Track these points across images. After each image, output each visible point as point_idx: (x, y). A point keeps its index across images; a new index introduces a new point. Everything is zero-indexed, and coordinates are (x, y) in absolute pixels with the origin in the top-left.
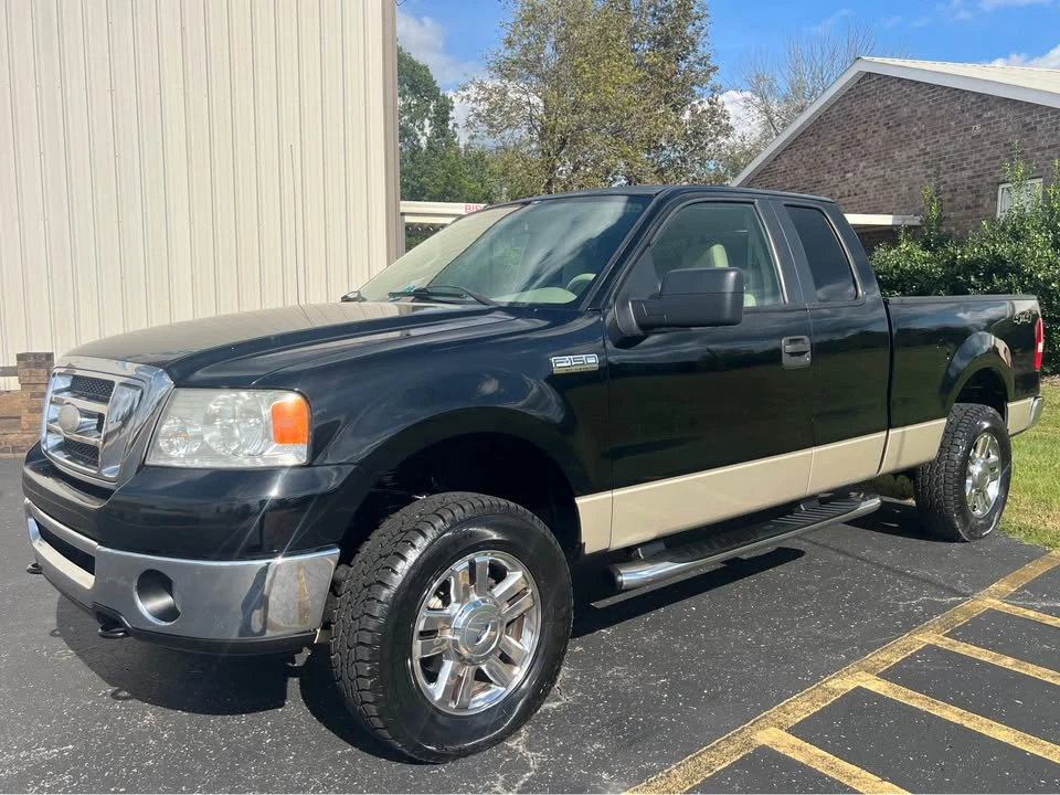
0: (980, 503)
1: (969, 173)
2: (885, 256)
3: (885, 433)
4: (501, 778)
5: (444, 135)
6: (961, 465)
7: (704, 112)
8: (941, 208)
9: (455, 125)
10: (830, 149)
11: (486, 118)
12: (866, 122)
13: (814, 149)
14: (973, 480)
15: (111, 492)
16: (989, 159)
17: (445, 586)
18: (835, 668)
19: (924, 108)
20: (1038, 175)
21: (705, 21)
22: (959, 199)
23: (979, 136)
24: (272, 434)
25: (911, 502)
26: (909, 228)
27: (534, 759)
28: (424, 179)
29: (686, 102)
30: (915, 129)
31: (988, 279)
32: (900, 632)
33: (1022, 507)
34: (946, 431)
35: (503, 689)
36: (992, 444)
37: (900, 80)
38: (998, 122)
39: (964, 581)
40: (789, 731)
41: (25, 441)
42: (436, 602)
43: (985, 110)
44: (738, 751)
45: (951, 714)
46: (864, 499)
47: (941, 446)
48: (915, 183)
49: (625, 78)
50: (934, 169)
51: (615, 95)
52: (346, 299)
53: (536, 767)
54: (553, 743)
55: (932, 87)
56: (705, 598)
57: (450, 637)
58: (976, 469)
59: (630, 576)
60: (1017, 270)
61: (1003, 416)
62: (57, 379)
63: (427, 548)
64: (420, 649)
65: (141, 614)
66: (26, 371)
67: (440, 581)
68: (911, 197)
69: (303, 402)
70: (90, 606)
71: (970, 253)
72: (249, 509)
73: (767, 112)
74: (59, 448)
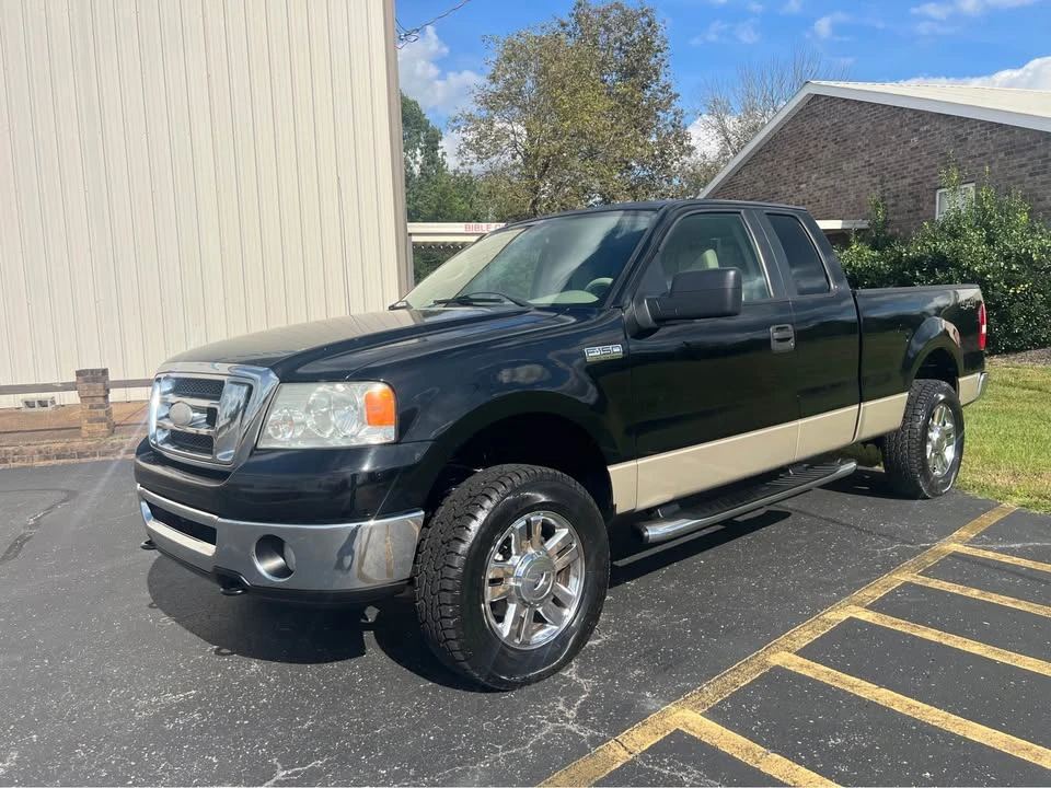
0: (939, 465)
1: (910, 180)
3: (858, 406)
4: (562, 700)
5: (434, 163)
6: (922, 433)
7: (669, 134)
8: (886, 213)
9: (444, 154)
10: (785, 163)
11: (475, 147)
12: (815, 139)
13: (770, 164)
14: (933, 445)
15: (228, 473)
16: (926, 168)
17: (508, 541)
18: (829, 603)
19: (867, 124)
20: (970, 180)
21: (666, 52)
22: (901, 204)
23: (917, 148)
24: (366, 418)
25: (879, 468)
26: (859, 231)
27: (586, 684)
28: (419, 202)
29: (652, 126)
30: (859, 144)
31: (931, 273)
32: (880, 573)
33: (974, 468)
34: (908, 404)
35: (555, 627)
36: (947, 414)
37: (846, 100)
38: (933, 135)
39: (930, 530)
40: (797, 653)
41: (89, 447)
42: (500, 557)
43: (922, 125)
44: (757, 671)
45: (931, 635)
46: (841, 464)
47: (905, 417)
48: (862, 191)
49: (599, 107)
50: (878, 178)
51: (590, 123)
52: (392, 308)
53: (589, 690)
54: (600, 673)
55: (874, 105)
56: (710, 554)
57: (513, 584)
58: (934, 436)
59: (655, 531)
60: (956, 264)
61: (955, 389)
62: (163, 382)
63: (494, 508)
64: (491, 594)
65: (259, 573)
66: (85, 386)
67: (503, 537)
68: (859, 204)
69: (390, 391)
70: (210, 570)
71: (914, 251)
72: (344, 483)
73: (724, 131)
74: (167, 440)
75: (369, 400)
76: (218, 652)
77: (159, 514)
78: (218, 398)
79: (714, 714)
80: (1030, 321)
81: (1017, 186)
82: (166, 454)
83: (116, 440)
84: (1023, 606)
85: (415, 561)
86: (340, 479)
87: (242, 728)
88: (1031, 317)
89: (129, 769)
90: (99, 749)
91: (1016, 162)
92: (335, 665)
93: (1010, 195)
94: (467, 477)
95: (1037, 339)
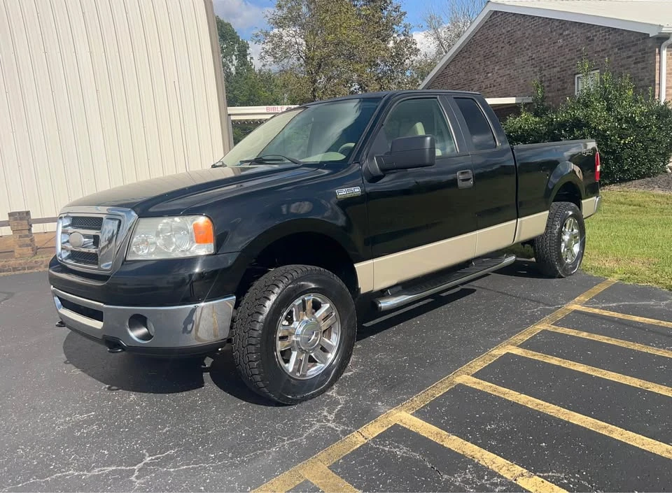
0: (569, 256)
1: (558, 69)
2: (513, 122)
3: (515, 221)
4: (326, 409)
5: (245, 65)
6: (558, 236)
7: (401, 41)
8: (543, 92)
9: (252, 58)
10: (477, 59)
11: (272, 53)
12: (496, 42)
13: (468, 60)
14: (565, 244)
15: (108, 277)
16: (569, 60)
17: (290, 313)
18: (495, 345)
19: (529, 31)
20: (597, 67)
22: (553, 85)
23: (562, 47)
24: (194, 239)
25: (533, 259)
26: (526, 105)
27: (342, 399)
29: (390, 36)
30: (525, 45)
31: (571, 132)
32: (528, 325)
33: (593, 257)
34: (549, 218)
35: (323, 365)
36: (574, 223)
37: (515, 14)
38: (572, 37)
39: (562, 297)
40: (472, 376)
42: (286, 323)
43: (564, 30)
44: (447, 387)
45: (555, 361)
46: (506, 257)
47: (547, 226)
48: (528, 77)
49: (352, 24)
50: (538, 68)
51: (348, 35)
52: (214, 166)
53: (343, 402)
54: (351, 392)
55: (533, 17)
56: (424, 317)
57: (295, 339)
58: (566, 238)
59: (385, 304)
60: (587, 125)
61: (579, 208)
62: (64, 219)
63: (280, 293)
64: (280, 346)
65: (131, 338)
66: (15, 223)
67: (288, 311)
68: (526, 86)
69: (209, 221)
70: (101, 338)
71: (559, 117)
72: (184, 280)
73: (438, 38)
74: (69, 257)
75: (196, 227)
76: (109, 388)
77: (66, 304)
78: (100, 229)
79: (420, 414)
80: (635, 161)
81: (626, 71)
82: (68, 265)
83: (39, 258)
84: (613, 342)
85: (231, 328)
86: (180, 278)
87: (124, 433)
88: (634, 158)
89: (52, 460)
90: (33, 448)
91: (625, 55)
92: (184, 394)
93: (621, 77)
94: (264, 274)
95: (639, 172)
